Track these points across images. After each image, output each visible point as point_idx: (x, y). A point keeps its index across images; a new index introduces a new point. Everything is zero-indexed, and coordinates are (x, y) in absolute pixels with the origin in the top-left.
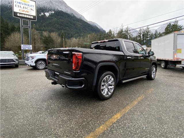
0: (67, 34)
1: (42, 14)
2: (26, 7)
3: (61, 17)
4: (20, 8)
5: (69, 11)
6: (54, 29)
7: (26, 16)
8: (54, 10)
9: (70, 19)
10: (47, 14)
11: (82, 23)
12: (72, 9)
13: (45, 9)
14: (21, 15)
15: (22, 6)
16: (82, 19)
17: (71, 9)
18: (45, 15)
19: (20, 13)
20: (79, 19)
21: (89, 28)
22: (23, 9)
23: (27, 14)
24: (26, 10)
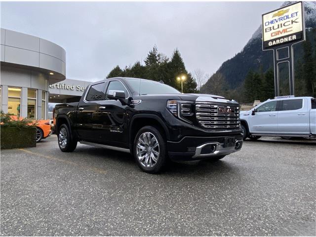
2: (283, 22)
4: (273, 31)
7: (282, 41)
14: (274, 43)
15: (276, 25)
19: (272, 41)
22: (278, 30)
23: (283, 37)
24: (284, 28)
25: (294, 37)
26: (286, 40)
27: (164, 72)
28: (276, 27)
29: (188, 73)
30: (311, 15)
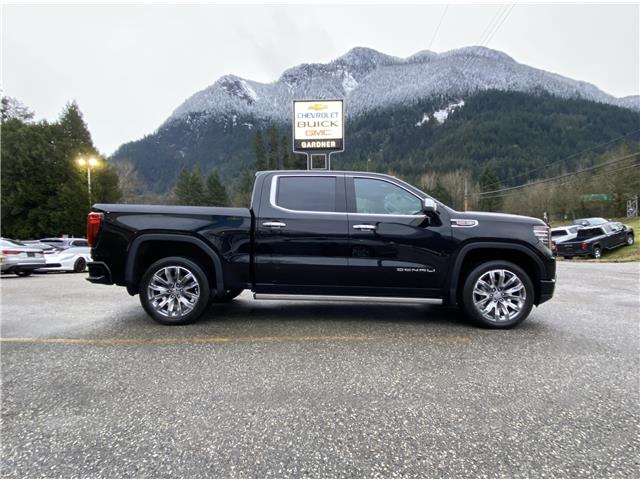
0: (511, 170)
1: (426, 118)
2: (320, 120)
3: (492, 112)
4: (307, 128)
5: (525, 83)
6: (465, 161)
7: (319, 145)
8: (465, 97)
9: (528, 111)
10: (441, 116)
11: (585, 114)
12: (538, 71)
13: (434, 100)
14: (309, 145)
15: (311, 121)
16: (583, 96)
17: (531, 71)
18: (433, 120)
19: (307, 141)
20: (571, 99)
21: (625, 125)
22: (314, 129)
23: (321, 140)
24: (321, 128)
25: (333, 144)
26: (323, 145)
27: (45, 142)
28: (312, 124)
29: (101, 153)
30: (252, 107)
